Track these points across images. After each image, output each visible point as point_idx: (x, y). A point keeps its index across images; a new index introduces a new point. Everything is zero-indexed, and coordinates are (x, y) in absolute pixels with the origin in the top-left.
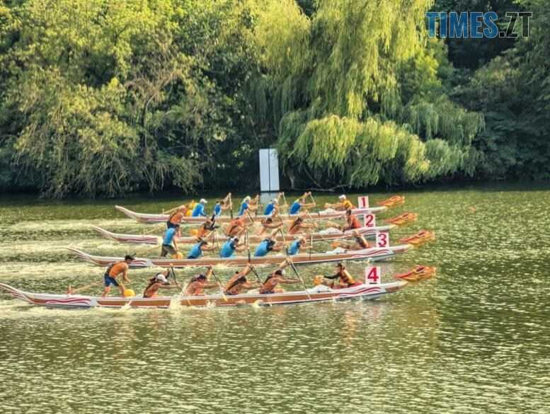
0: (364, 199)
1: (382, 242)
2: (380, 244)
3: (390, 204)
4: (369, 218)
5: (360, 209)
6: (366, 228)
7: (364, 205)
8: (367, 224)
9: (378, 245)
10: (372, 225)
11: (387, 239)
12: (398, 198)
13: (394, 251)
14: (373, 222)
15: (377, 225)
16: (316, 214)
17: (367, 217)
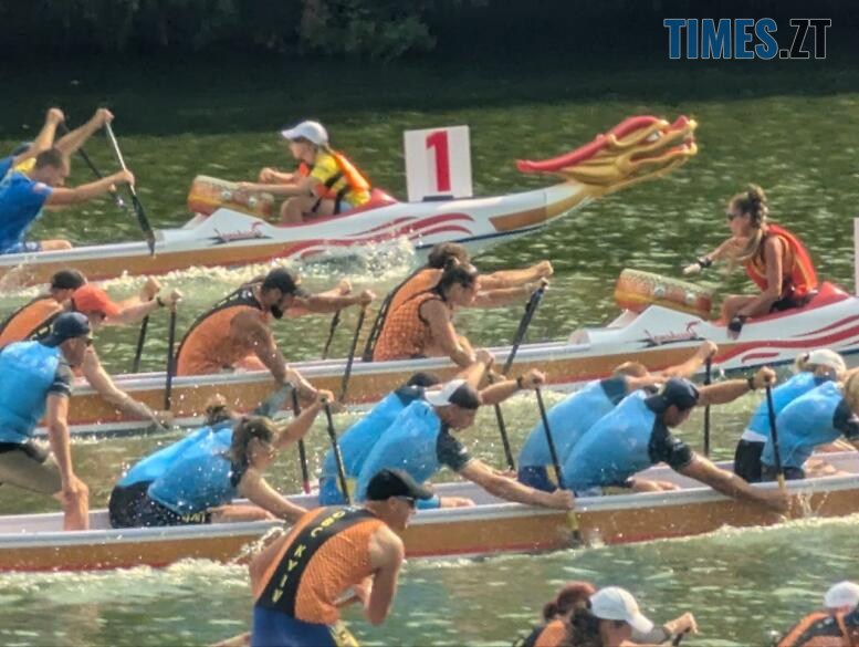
0: (439, 143)
3: (608, 168)
5: (416, 209)
7: (443, 180)
12: (661, 128)
16: (137, 247)
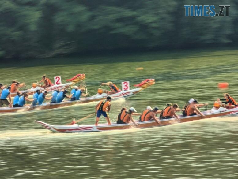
1: (126, 87)
2: (124, 88)
4: (58, 79)
6: (56, 85)
8: (57, 83)
9: (123, 90)
10: (59, 83)
11: (128, 85)
13: (133, 93)
14: (60, 81)
15: (62, 83)
17: (56, 78)
